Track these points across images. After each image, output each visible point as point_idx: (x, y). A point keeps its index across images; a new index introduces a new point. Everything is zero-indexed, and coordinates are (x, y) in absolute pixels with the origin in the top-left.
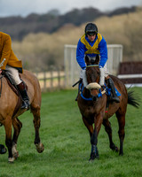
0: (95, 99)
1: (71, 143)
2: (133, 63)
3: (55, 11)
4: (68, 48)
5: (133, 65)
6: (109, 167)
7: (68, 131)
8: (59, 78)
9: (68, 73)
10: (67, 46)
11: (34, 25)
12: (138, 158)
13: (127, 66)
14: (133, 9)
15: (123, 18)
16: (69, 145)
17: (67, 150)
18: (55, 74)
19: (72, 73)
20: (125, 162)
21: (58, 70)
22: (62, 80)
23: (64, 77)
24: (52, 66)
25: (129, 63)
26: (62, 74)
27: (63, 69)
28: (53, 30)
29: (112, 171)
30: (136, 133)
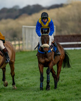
0: (46, 53)
1: (26, 82)
2: (62, 36)
3: (17, 6)
4: (25, 27)
5: (61, 37)
6: (48, 95)
7: (24, 75)
8: (19, 45)
9: (24, 42)
10: (24, 26)
11: (5, 14)
12: (64, 90)
13: (58, 38)
14: (61, 6)
15: (56, 10)
16: (25, 83)
17: (24, 85)
18: (17, 43)
19: (26, 42)
20: (57, 92)
21: (19, 40)
22: (21, 46)
23: (22, 44)
24: (15, 38)
25: (59, 36)
26: (21, 42)
27: (22, 39)
28: (16, 17)
29: (50, 97)
30: (63, 76)
